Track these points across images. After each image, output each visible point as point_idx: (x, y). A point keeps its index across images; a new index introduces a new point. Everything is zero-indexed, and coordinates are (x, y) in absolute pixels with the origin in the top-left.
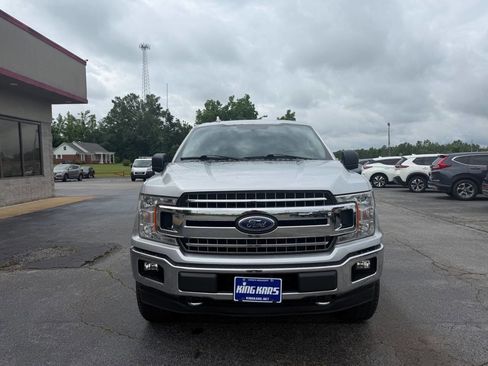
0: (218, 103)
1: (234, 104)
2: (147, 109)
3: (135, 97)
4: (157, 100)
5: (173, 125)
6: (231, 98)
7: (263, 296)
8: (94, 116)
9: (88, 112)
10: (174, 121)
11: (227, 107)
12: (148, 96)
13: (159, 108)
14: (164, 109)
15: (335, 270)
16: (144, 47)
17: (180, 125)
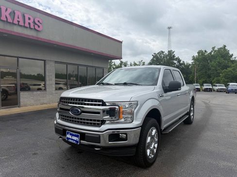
0: (206, 51)
1: (215, 51)
2: (168, 58)
3: (163, 52)
4: (173, 53)
5: (181, 64)
6: (213, 48)
7: (74, 140)
8: (144, 63)
9: (142, 61)
10: (181, 62)
11: (211, 53)
12: (169, 51)
13: (174, 56)
14: (177, 57)
15: (99, 135)
16: (169, 28)
17: (184, 64)
